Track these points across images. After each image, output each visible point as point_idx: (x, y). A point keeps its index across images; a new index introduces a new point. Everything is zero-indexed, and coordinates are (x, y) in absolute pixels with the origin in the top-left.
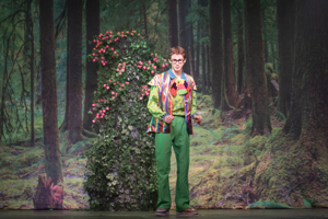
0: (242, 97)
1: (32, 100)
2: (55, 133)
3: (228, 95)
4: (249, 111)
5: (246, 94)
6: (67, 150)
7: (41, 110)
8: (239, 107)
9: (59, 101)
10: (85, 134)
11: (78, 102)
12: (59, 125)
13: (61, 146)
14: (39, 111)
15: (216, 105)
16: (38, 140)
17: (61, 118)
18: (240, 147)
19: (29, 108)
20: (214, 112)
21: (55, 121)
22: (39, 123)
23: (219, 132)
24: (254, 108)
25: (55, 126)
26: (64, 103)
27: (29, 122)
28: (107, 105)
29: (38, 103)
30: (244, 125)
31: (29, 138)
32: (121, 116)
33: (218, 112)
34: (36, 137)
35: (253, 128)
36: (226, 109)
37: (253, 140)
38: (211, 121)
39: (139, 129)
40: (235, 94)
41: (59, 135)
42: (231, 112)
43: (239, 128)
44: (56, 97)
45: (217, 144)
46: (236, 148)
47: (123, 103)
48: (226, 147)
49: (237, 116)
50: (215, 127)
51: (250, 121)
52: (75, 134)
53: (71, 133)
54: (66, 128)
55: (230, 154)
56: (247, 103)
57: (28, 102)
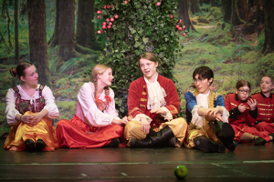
0: (254, 10)
1: (16, 9)
2: (43, 49)
3: (239, 7)
4: (261, 26)
5: (259, 6)
6: (58, 68)
7: (26, 22)
8: (251, 21)
9: (47, 11)
10: (78, 50)
11: (70, 13)
12: (48, 39)
13: (51, 64)
14: (24, 22)
15: (226, 18)
16: (23, 56)
17: (50, 31)
18: (252, 66)
19: (12, 19)
20: (223, 26)
21: (43, 35)
22: (24, 37)
23: (229, 49)
24: (267, 23)
25: (44, 40)
26: (54, 14)
27: (13, 36)
28: (115, 12)
29: (23, 13)
30: (257, 40)
31: (13, 54)
32: (134, 26)
33: (228, 25)
34: (21, 53)
35: (265, 45)
36: (237, 23)
37: (265, 59)
38: (220, 37)
39: (154, 42)
40: (246, 7)
41: (48, 51)
42: (242, 26)
43: (250, 45)
44: (44, 6)
45: (226, 62)
46: (246, 67)
47: (135, 10)
48: (237, 66)
49: (249, 31)
50: (224, 44)
51: (262, 37)
52: (66, 50)
53: (62, 48)
54: (56, 43)
55: (240, 73)
56: (260, 17)
57: (11, 12)
